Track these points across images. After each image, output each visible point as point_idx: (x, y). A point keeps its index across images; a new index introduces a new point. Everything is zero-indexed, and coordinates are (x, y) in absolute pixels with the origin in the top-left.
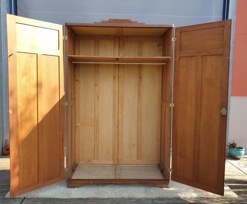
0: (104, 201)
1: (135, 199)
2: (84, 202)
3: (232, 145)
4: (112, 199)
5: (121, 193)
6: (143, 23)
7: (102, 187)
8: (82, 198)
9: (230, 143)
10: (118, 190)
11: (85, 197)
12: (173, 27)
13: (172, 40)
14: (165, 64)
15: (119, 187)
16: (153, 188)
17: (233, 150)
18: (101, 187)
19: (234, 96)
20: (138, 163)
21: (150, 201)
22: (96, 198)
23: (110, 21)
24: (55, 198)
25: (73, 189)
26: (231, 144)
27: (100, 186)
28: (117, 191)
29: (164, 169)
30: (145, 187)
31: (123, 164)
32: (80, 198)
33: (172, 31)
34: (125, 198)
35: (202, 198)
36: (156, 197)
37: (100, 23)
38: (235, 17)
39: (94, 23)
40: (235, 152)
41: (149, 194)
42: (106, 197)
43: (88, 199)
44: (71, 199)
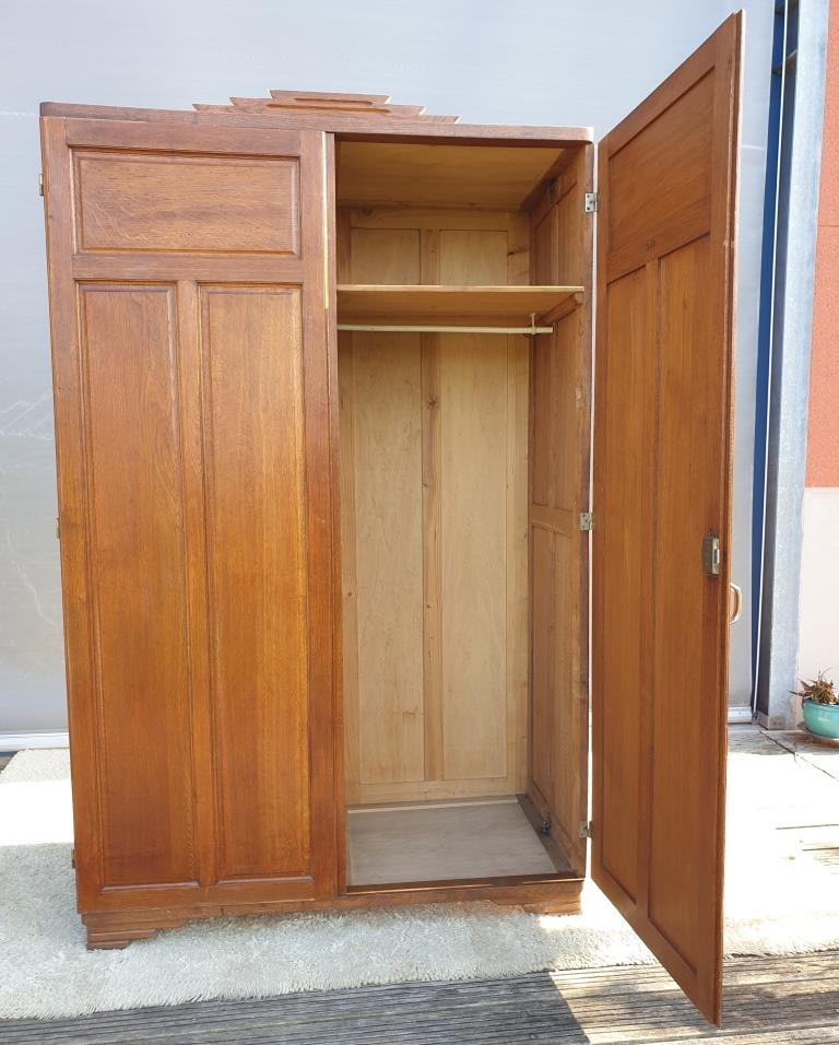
0: (274, 1014)
1: (426, 987)
2: (168, 1028)
3: (814, 689)
4: (313, 997)
5: (356, 961)
6: (444, 119)
7: (263, 930)
8: (156, 1002)
9: (805, 685)
10: (341, 944)
11: (174, 996)
12: (591, 139)
13: (587, 205)
14: (550, 330)
15: (346, 925)
16: (507, 917)
17: (820, 713)
18: (258, 930)
19: (816, 486)
20: (430, 796)
21: (501, 998)
22: (235, 996)
23: (277, 102)
24: (16, 1017)
25: (114, 954)
26: (811, 684)
27: (255, 927)
28: (338, 946)
29: (553, 819)
30: (473, 918)
31: (363, 802)
32: (151, 1004)
33: (587, 160)
34: (379, 986)
35: (742, 956)
36: (531, 968)
37: (227, 109)
38: (819, 150)
39: (194, 110)
40: (829, 718)
41: (493, 957)
42: (285, 988)
43: (189, 1007)
44: (98, 1015)
